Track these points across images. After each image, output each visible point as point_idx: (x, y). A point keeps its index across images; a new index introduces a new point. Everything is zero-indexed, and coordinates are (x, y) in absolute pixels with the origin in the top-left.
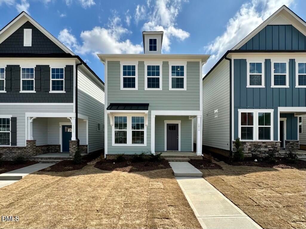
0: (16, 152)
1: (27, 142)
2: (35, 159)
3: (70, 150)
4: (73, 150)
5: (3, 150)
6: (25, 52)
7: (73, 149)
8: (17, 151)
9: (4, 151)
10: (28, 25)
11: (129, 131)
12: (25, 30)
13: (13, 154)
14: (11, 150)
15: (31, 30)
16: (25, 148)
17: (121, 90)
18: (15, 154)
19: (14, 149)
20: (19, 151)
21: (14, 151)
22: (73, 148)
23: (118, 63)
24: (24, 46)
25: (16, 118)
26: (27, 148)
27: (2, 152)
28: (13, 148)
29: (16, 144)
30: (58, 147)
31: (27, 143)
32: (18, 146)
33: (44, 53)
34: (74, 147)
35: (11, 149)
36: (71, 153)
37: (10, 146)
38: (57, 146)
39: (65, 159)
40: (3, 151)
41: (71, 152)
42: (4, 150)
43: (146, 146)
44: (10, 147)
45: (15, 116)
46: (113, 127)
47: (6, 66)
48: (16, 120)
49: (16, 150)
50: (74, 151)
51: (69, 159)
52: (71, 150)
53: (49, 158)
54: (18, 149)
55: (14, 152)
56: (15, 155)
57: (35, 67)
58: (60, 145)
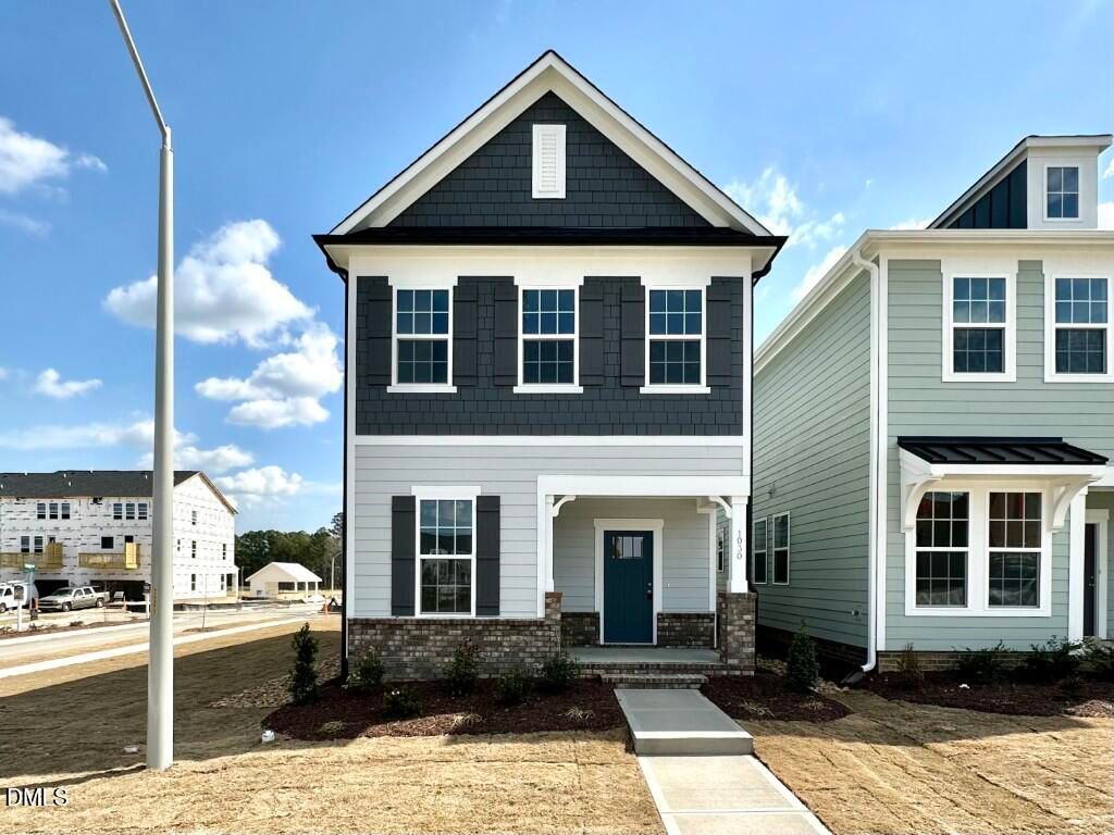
0: (501, 644)
1: (549, 601)
2: (582, 671)
3: (733, 631)
4: (743, 633)
5: (447, 634)
6: (538, 222)
7: (741, 628)
8: (505, 638)
9: (451, 638)
10: (551, 108)
11: (978, 552)
12: (538, 130)
13: (488, 649)
14: (479, 633)
15: (563, 128)
16: (539, 624)
17: (944, 380)
18: (497, 651)
19: (492, 628)
20: (514, 638)
21: (493, 638)
22: (743, 623)
23: (935, 266)
24: (535, 195)
25: (497, 499)
26: (549, 626)
27: (442, 640)
28: (487, 625)
29: (495, 609)
30: (592, 624)
31: (547, 606)
32: (503, 616)
33: (620, 223)
34: (748, 622)
35: (479, 628)
36: (734, 645)
37: (473, 615)
38: (588, 619)
39: (708, 669)
40: (445, 638)
41: (736, 639)
42: (450, 632)
43: (1049, 615)
44: (474, 621)
45: (491, 491)
46: (912, 537)
47: (456, 279)
48: (498, 506)
49: (499, 633)
50: (745, 639)
51: (725, 673)
52: (736, 633)
53: (641, 667)
54: (508, 628)
55: (491, 644)
56: (496, 654)
57: (580, 287)
58: (598, 614)
